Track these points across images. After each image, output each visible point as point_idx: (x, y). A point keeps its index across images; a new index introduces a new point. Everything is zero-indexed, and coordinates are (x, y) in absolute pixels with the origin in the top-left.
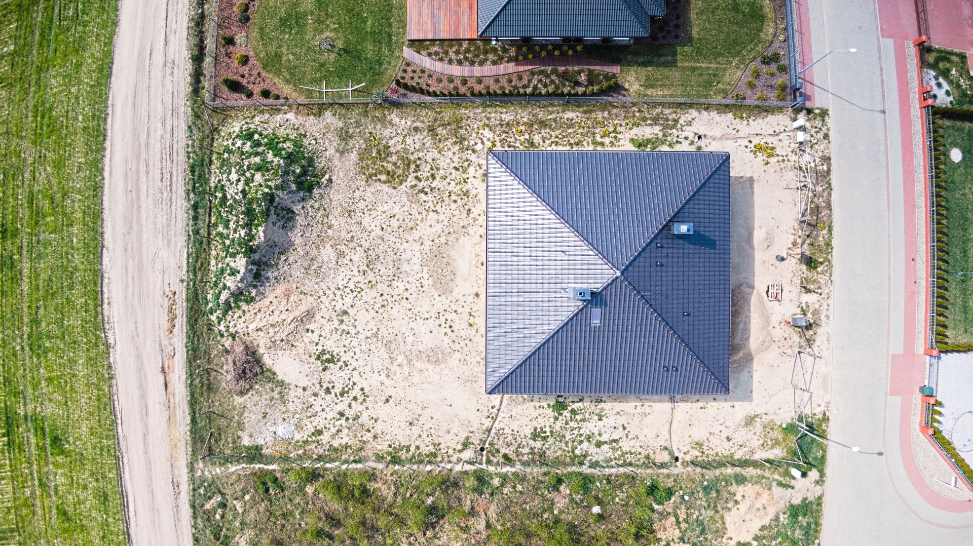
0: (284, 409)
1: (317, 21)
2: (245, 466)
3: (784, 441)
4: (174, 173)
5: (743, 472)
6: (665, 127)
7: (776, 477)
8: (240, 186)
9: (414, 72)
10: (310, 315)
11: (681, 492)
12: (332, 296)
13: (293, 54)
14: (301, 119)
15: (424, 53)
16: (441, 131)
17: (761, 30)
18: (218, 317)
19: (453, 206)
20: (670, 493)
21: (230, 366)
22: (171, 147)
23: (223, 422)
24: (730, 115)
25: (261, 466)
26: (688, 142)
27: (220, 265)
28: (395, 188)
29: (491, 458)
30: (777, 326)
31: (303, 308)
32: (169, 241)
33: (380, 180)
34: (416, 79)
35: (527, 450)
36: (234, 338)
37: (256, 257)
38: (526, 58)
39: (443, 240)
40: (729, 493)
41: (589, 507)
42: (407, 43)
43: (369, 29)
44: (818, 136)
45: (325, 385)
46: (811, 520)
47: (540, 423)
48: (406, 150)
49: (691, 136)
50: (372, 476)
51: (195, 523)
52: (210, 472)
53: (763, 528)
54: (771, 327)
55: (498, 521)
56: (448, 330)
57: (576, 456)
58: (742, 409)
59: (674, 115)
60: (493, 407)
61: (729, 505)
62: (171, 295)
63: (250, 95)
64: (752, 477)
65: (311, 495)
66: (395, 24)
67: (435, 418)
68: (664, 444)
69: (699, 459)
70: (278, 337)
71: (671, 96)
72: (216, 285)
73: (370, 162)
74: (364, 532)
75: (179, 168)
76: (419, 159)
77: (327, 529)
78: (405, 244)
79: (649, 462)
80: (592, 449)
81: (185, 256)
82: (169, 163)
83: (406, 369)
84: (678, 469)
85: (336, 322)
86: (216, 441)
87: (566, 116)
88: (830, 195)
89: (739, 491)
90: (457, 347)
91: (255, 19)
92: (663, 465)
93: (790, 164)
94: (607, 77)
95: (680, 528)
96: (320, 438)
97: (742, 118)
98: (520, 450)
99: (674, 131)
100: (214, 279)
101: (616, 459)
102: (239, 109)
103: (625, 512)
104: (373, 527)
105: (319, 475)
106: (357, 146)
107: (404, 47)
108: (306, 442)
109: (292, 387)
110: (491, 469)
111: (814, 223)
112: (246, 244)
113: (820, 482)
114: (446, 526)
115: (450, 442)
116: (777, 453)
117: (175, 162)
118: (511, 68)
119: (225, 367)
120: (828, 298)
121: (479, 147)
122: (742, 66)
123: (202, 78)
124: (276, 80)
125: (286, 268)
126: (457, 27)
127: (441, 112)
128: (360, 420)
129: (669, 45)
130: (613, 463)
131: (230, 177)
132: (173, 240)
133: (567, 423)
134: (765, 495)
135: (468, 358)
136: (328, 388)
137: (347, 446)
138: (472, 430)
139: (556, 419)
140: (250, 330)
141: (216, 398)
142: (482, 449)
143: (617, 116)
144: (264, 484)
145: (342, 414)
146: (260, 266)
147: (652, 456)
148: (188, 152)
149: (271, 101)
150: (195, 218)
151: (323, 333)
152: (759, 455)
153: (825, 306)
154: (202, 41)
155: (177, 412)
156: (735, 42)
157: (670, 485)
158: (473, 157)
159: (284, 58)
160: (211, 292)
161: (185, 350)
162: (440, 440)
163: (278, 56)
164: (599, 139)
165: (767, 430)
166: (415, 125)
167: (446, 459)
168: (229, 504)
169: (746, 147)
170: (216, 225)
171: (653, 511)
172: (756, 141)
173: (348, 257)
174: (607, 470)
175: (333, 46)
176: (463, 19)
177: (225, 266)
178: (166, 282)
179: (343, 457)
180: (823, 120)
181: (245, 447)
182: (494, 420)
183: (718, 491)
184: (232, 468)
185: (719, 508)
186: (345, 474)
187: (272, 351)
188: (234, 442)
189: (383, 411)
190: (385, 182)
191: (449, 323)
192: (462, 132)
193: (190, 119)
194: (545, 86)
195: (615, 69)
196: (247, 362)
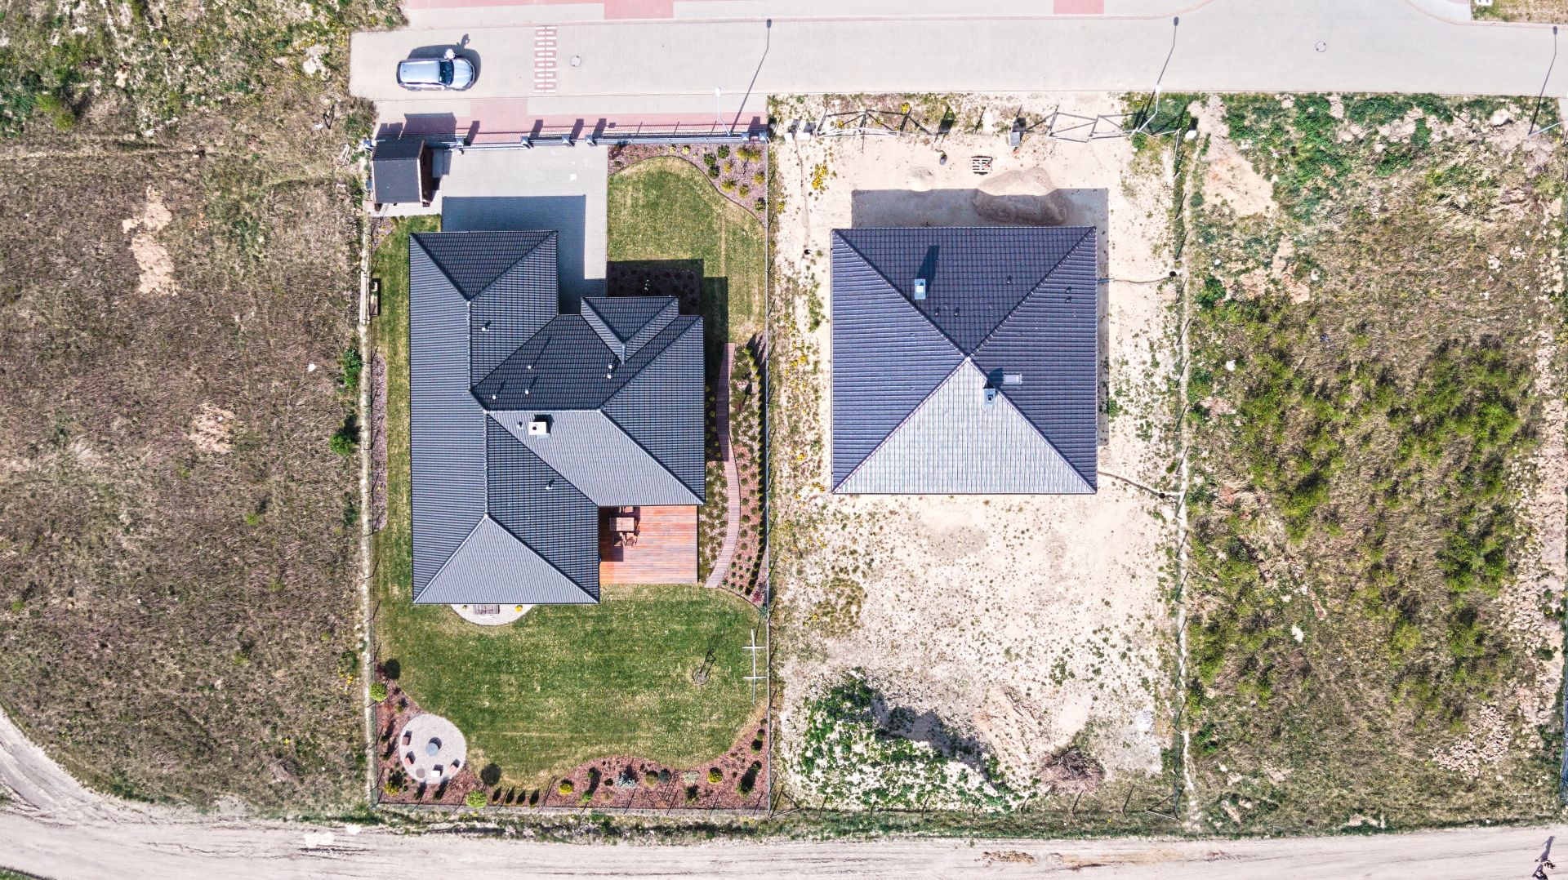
0: (1119, 723)
1: (672, 688)
2: (1186, 770)
3: (1152, 149)
4: (846, 856)
5: (1189, 196)
6: (796, 292)
7: (1195, 156)
8: (867, 769)
9: (734, 574)
10: (1010, 692)
11: (1211, 268)
12: (989, 667)
13: (711, 715)
14: (787, 704)
15: (712, 564)
16: (801, 545)
17: (678, 177)
18: (1014, 799)
19: (886, 530)
20: (1212, 283)
21: (1070, 784)
22: (815, 860)
23: (1136, 795)
24: (780, 217)
25: (1185, 750)
26: (812, 266)
27: (955, 796)
28: (866, 596)
29: (1172, 485)
30: (1019, 162)
31: (1003, 699)
32: (926, 861)
33: (857, 613)
34: (742, 572)
35: (1162, 446)
36: (1037, 781)
37: (946, 751)
38: (719, 449)
39: (924, 542)
40: (1213, 212)
41: (1228, 375)
42: (701, 584)
43: (684, 628)
44: (799, 110)
45: (1091, 675)
46: (1250, 108)
47: (1132, 431)
48: (824, 583)
49: (806, 263)
50: (1196, 620)
51: (1259, 834)
52: (1195, 813)
53: (1257, 170)
54: (1021, 169)
55: (1245, 478)
56: (1027, 535)
57: (1169, 390)
58: (1117, 202)
59: (782, 282)
60: (1114, 484)
61: (1227, 211)
62: (988, 859)
63: (758, 764)
64: (1195, 186)
65: (1218, 692)
66: (678, 598)
67: (1127, 549)
68: (1155, 288)
69: (1172, 249)
70: (1036, 728)
71: (760, 284)
72: (976, 802)
73: (837, 624)
74: (1260, 631)
75: (840, 850)
76: (833, 568)
77: (1258, 674)
78: (930, 584)
79: (1177, 306)
80: (1161, 371)
81: (943, 840)
82: (833, 863)
83: (1071, 582)
84: (1184, 272)
85: (1019, 662)
86: (1158, 805)
87: (785, 404)
88: (868, 96)
89: (1210, 200)
90: (1045, 525)
91: (667, 762)
92: (1180, 291)
93: (835, 147)
94: (739, 358)
95: (1253, 269)
96: (1151, 682)
97: (783, 203)
98: (1162, 453)
99: (800, 282)
100: (970, 804)
101: (1172, 345)
102: (774, 777)
103: (1233, 332)
104: (1253, 621)
105: (1194, 682)
106: (818, 639)
107: (706, 586)
108: (1157, 698)
109: (1093, 713)
110: (1184, 485)
111: (902, 117)
112: (933, 762)
113: (1203, 99)
114: (1251, 537)
115: (1154, 532)
116: (1168, 157)
117: (833, 856)
118: (730, 468)
119: (1071, 792)
120: (988, 98)
121: (820, 502)
122: (723, 202)
123: (735, 825)
124: (741, 734)
125: (957, 720)
126: (684, 527)
127: (780, 544)
128: (1130, 635)
129: (701, 285)
130: (1177, 348)
131: (856, 782)
132: (923, 856)
133: (1132, 401)
134: (1216, 168)
135: (1058, 512)
136: (1094, 672)
137: (1161, 650)
138: (1139, 508)
139: (1126, 412)
140: (1029, 761)
141: (1108, 804)
142: (1162, 496)
143: (784, 347)
144: (1206, 747)
145: (1124, 656)
146: (956, 748)
147: (1169, 303)
148: (822, 840)
149: (766, 740)
150: (899, 828)
151: (1031, 677)
152: (1169, 178)
153: (997, 102)
154: (689, 828)
155: (1126, 851)
156: (695, 209)
157: (1202, 282)
158: (831, 508)
159: (716, 726)
160: (985, 807)
161: (1052, 841)
162: (1152, 544)
163: (713, 732)
164: (810, 367)
165: (1140, 170)
166: (795, 573)
167: (1174, 537)
168: (1233, 791)
169: (817, 199)
170: (907, 803)
171: (1233, 300)
172: (809, 188)
173: (945, 648)
174: (1185, 354)
175: (703, 668)
176: (674, 520)
177: (956, 790)
178: (973, 864)
179: (1173, 654)
180: (782, 102)
181: (1163, 770)
182: (1128, 482)
183: (1210, 226)
184: (1190, 786)
185: (1230, 223)
186: (1193, 652)
187: (1052, 736)
188: (1158, 782)
189: (1119, 610)
190: (860, 607)
191: (1018, 534)
192: (803, 520)
193: (783, 838)
194: (751, 427)
195: (731, 348)
196: (1065, 764)
